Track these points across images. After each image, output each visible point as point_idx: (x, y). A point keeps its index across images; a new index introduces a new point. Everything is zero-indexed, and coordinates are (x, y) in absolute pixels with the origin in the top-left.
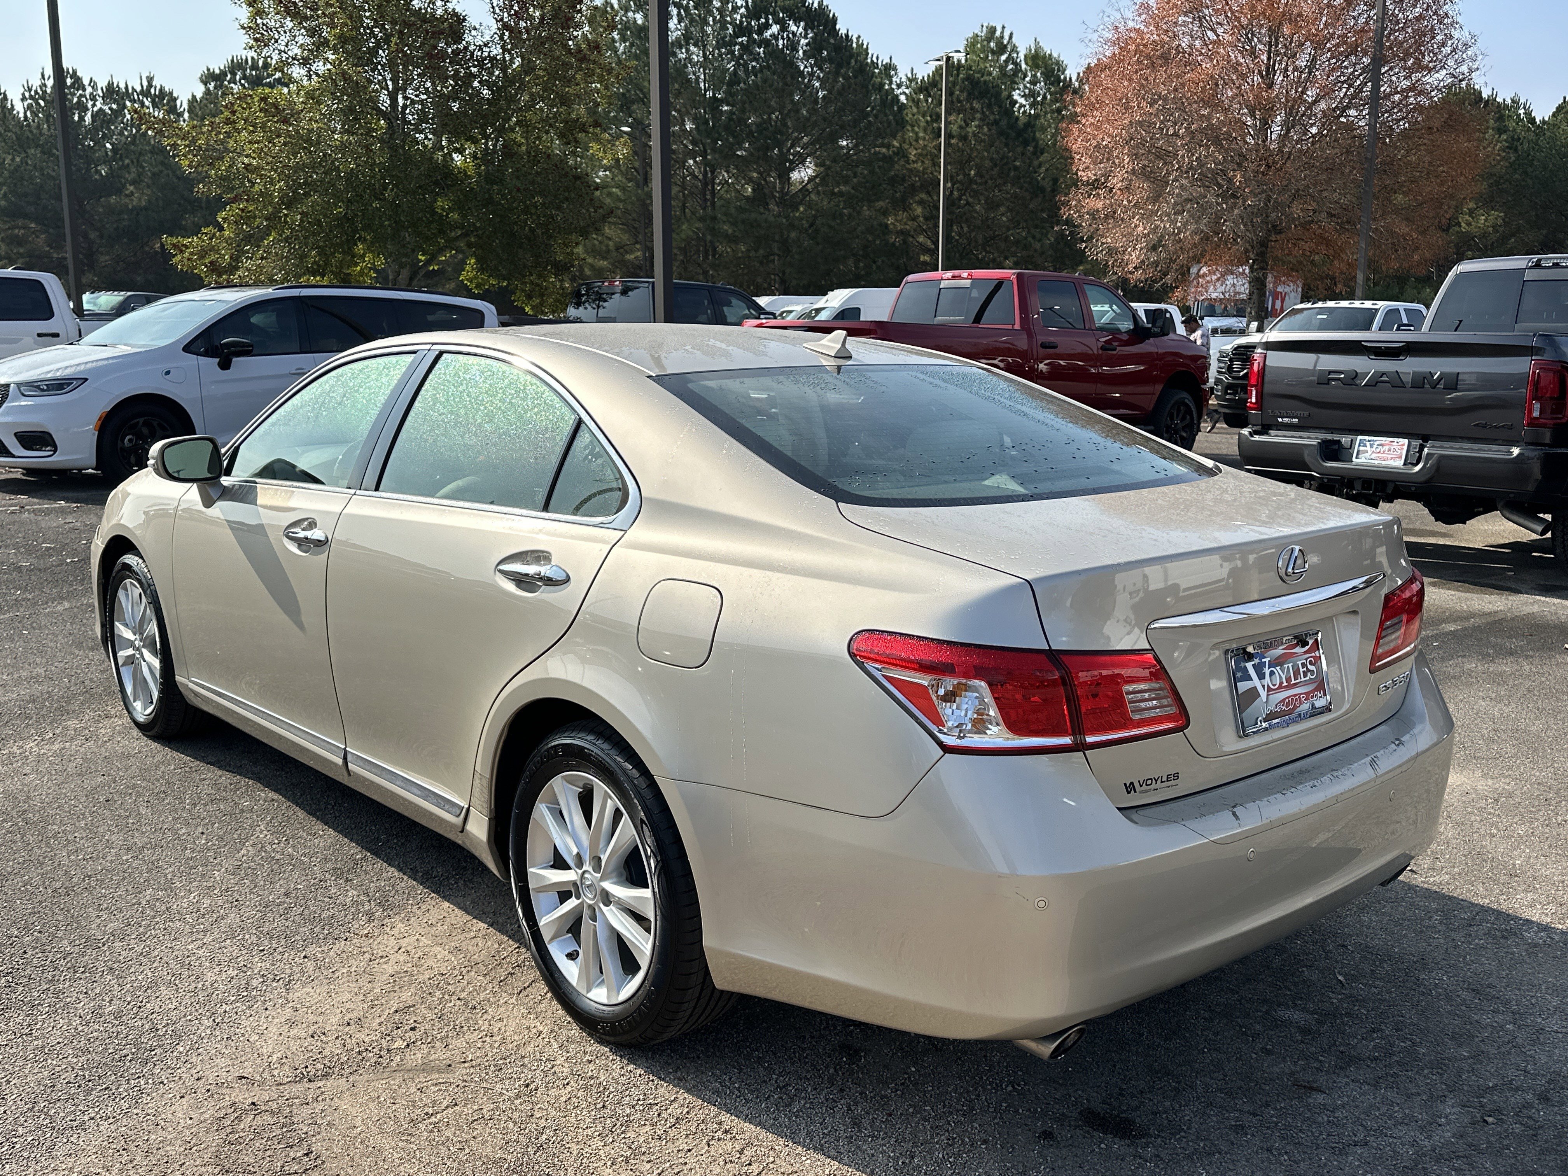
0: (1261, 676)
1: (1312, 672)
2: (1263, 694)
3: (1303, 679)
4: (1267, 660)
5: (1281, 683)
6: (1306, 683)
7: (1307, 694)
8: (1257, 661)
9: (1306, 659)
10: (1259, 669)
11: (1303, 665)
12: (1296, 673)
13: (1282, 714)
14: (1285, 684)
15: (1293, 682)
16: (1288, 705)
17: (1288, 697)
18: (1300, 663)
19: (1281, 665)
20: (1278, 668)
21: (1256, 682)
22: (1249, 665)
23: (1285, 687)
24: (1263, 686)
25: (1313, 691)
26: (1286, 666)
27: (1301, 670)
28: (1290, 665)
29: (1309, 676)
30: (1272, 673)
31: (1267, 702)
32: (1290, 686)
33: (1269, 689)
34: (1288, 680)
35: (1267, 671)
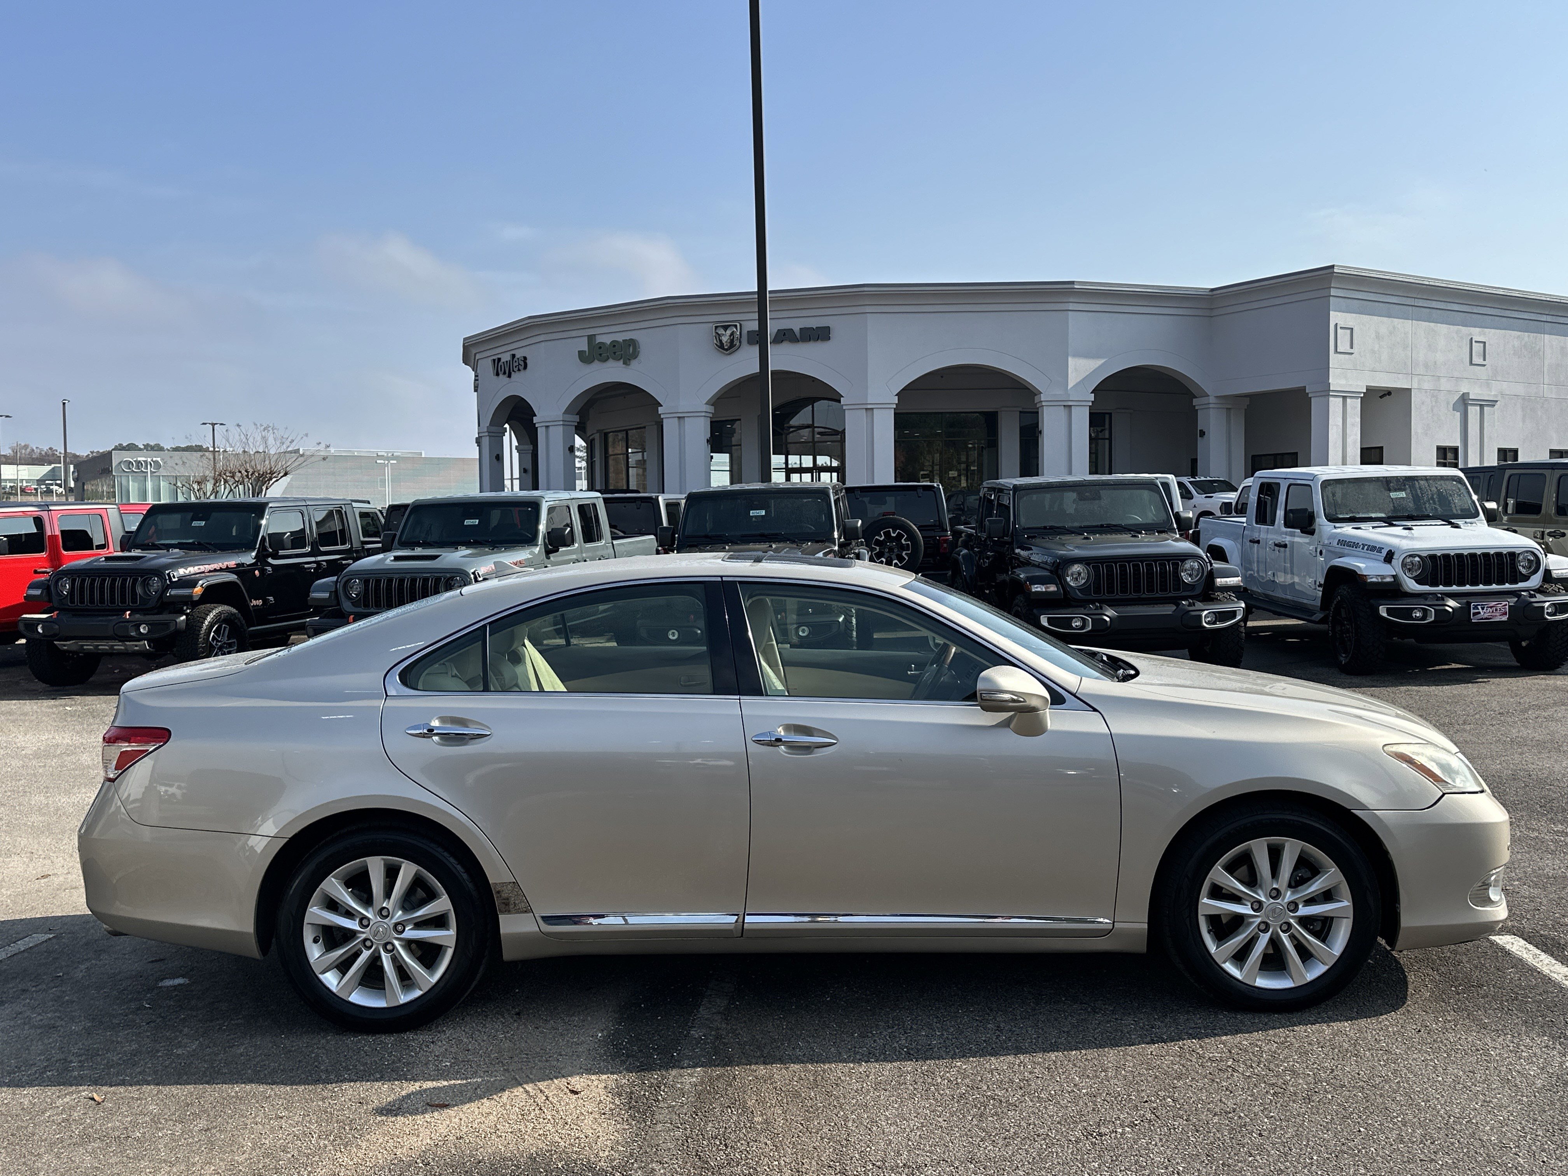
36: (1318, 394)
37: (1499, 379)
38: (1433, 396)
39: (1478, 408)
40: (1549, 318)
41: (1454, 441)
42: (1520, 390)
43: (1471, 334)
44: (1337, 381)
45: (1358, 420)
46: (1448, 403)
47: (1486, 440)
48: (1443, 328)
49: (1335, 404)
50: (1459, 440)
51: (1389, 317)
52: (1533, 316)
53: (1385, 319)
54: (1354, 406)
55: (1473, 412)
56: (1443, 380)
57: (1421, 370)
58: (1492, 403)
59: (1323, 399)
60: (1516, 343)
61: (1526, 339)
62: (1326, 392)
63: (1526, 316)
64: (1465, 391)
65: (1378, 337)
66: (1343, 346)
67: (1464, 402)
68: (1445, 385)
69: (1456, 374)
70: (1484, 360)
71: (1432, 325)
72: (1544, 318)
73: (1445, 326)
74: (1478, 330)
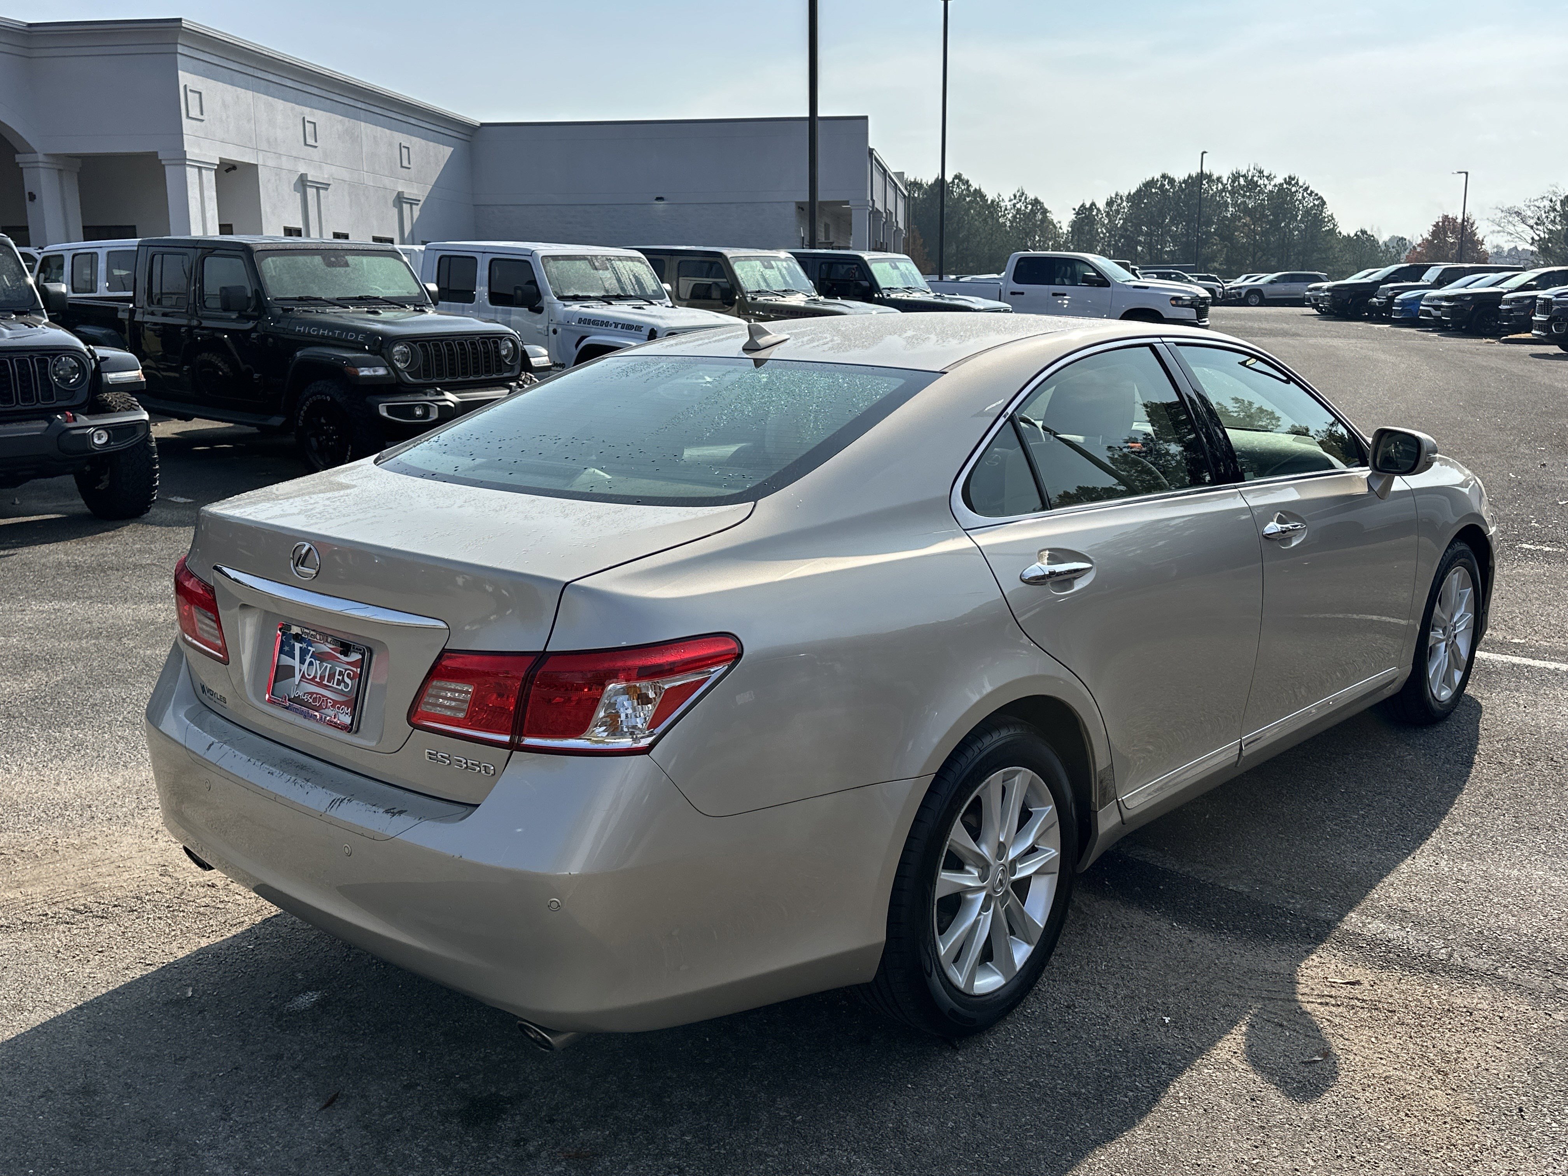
0: (302, 661)
1: (347, 685)
2: (298, 677)
3: (335, 685)
4: (312, 649)
5: (315, 677)
6: (335, 691)
7: (335, 702)
8: (304, 645)
9: (346, 670)
10: (304, 653)
11: (341, 673)
12: (331, 677)
13: (307, 705)
14: (318, 680)
15: (325, 682)
16: (315, 700)
17: (317, 694)
18: (338, 669)
19: (322, 661)
20: (318, 662)
21: (296, 663)
22: (297, 646)
23: (317, 682)
24: (300, 670)
25: (342, 703)
26: (325, 664)
27: (337, 677)
28: (329, 666)
29: (342, 687)
30: (311, 663)
31: (298, 685)
32: (320, 685)
33: (303, 676)
34: (322, 678)
35: (308, 660)
36: (174, 162)
37: (329, 162)
38: (276, 174)
39: (315, 190)
40: (363, 106)
41: (298, 224)
42: (345, 174)
43: (302, 114)
44: (193, 149)
45: (214, 194)
46: (289, 182)
47: (324, 224)
48: (280, 104)
49: (192, 174)
50: (301, 222)
51: (233, 84)
52: (352, 103)
53: (229, 87)
54: (210, 177)
55: (311, 192)
56: (284, 159)
57: (264, 146)
58: (326, 186)
59: (178, 167)
60: (340, 127)
61: (347, 123)
62: (181, 159)
63: (346, 101)
64: (303, 172)
65: (225, 106)
66: (194, 112)
67: (303, 183)
68: (286, 163)
69: (294, 154)
70: (316, 141)
71: (270, 98)
72: (359, 105)
73: (281, 101)
74: (309, 109)
